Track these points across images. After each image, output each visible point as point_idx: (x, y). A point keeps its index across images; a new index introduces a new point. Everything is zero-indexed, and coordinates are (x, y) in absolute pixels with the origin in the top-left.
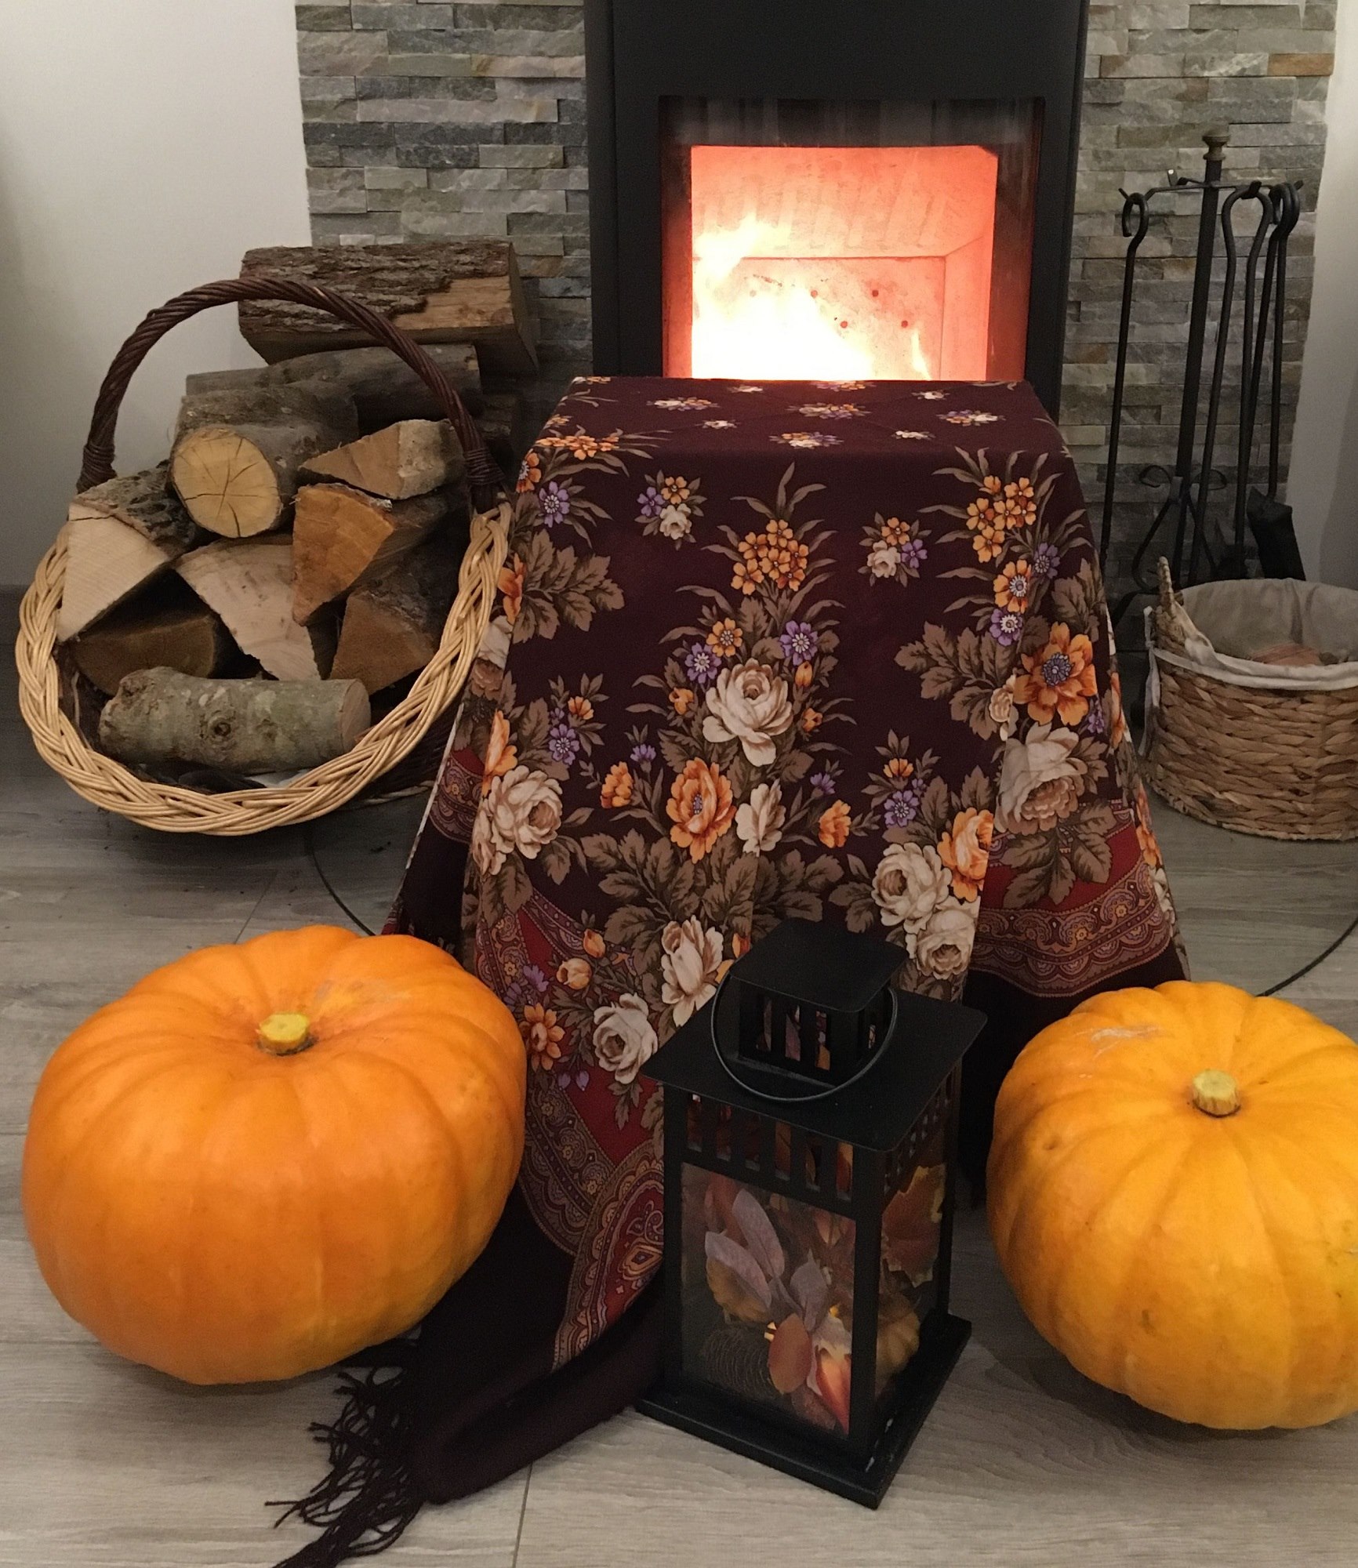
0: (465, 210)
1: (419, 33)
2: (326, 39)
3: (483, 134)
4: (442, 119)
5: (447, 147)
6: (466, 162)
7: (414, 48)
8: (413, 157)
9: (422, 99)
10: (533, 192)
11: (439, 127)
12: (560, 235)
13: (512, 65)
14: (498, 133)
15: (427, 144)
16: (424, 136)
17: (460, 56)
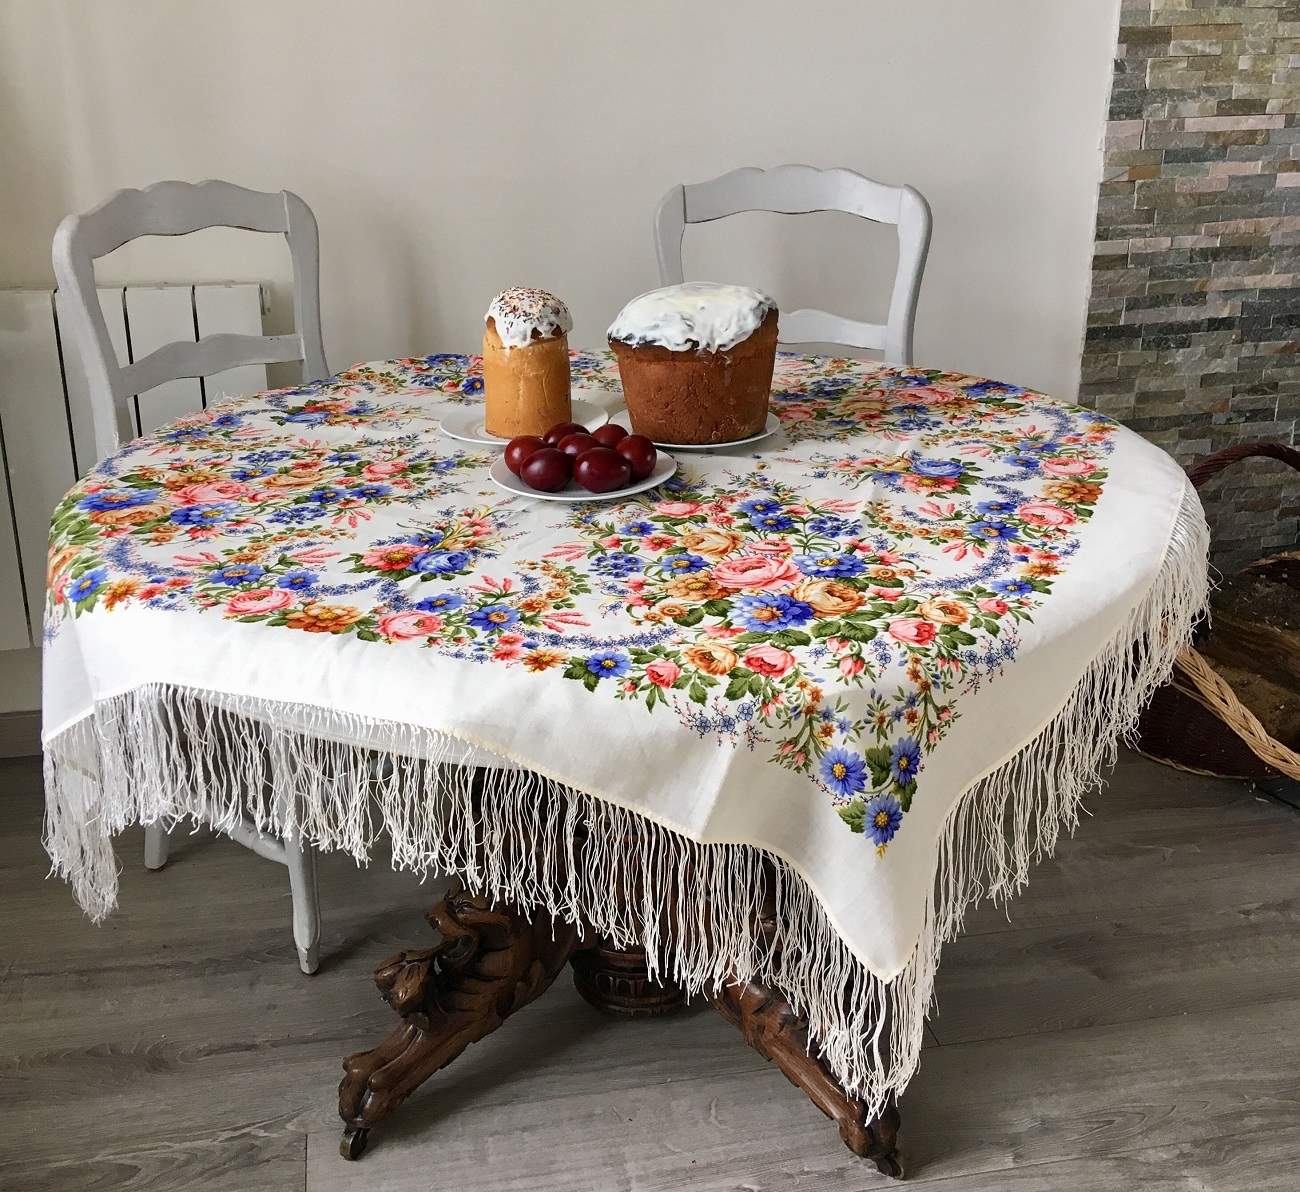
0: (1176, 374)
1: (1167, 268)
2: (1110, 274)
3: (1196, 326)
4: (1172, 320)
5: (1173, 336)
6: (1183, 344)
7: (1164, 277)
8: (1152, 344)
9: (1162, 307)
10: (1219, 360)
11: (1170, 324)
12: (1232, 385)
13: (1220, 283)
14: (1205, 325)
15: (1161, 335)
16: (1160, 331)
17: (1190, 279)
